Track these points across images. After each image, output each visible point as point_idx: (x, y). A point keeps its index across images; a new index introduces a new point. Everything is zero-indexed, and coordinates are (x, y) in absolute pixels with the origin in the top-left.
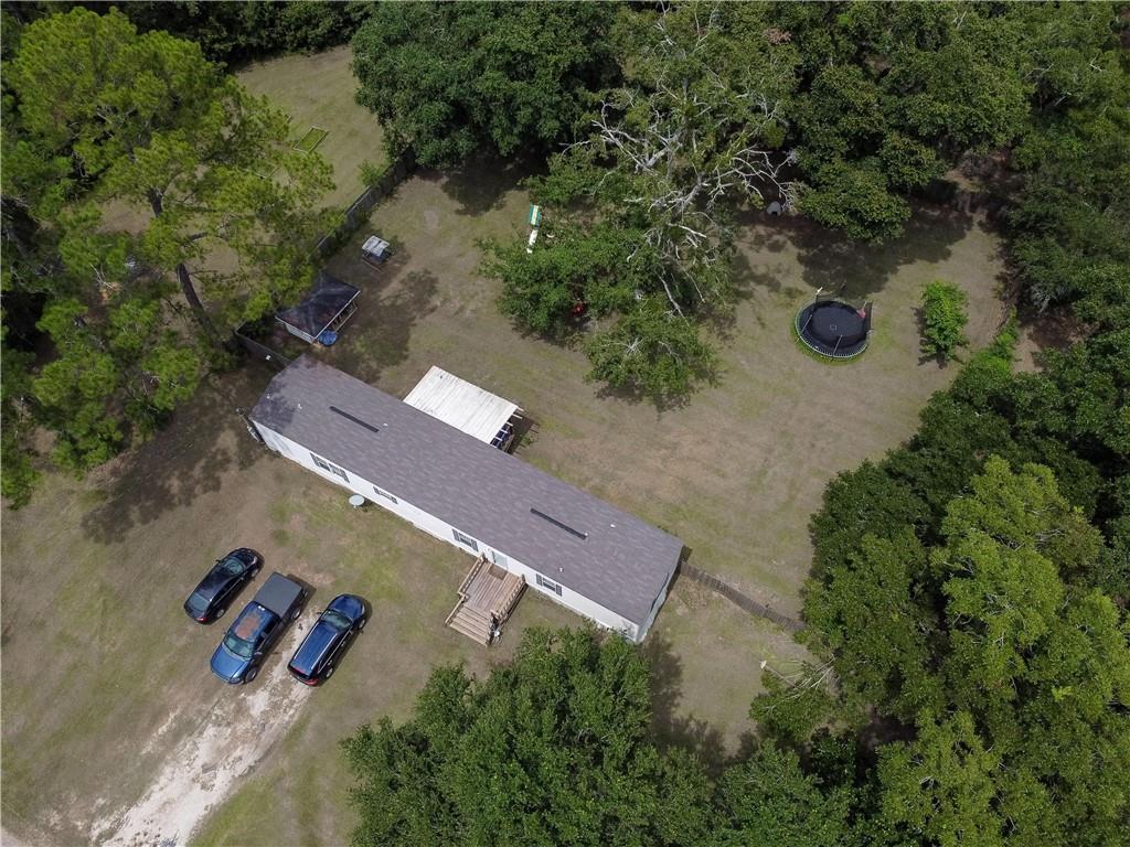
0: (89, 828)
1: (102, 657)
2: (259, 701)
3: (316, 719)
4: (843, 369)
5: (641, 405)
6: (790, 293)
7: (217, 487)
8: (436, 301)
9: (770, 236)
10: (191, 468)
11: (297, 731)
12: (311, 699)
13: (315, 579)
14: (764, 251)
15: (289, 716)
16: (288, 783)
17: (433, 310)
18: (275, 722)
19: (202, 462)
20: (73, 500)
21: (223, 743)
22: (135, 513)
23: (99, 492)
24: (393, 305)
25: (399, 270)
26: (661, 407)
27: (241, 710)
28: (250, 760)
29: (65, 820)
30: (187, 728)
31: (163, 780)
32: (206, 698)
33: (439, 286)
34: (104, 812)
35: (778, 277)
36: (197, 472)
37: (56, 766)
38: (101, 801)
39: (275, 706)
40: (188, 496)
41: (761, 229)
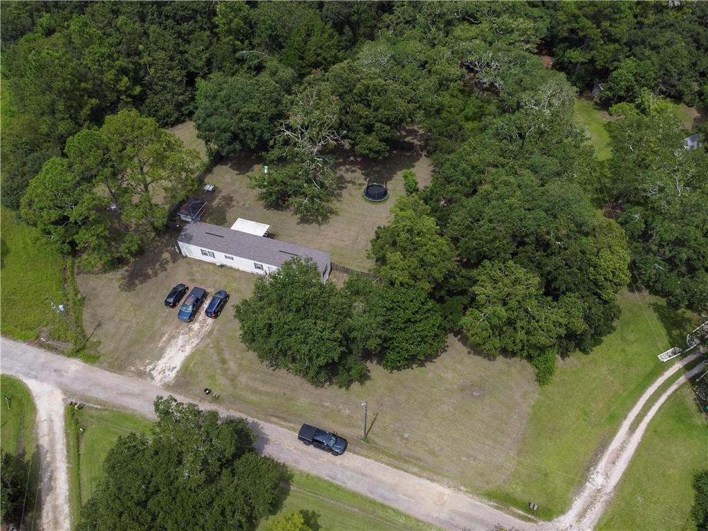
0: (145, 369)
1: (137, 323)
2: (196, 326)
3: (216, 328)
4: (381, 205)
5: (312, 225)
6: (360, 185)
7: (166, 270)
8: (234, 203)
9: (351, 168)
10: (154, 265)
11: (211, 332)
12: (213, 323)
13: (208, 290)
14: (349, 173)
15: (207, 328)
16: (211, 345)
17: (233, 206)
18: (203, 331)
19: (159, 263)
20: (114, 281)
21: (186, 339)
22: (137, 282)
23: (122, 278)
24: (218, 207)
25: (218, 196)
26: (320, 224)
27: (190, 329)
28: (197, 342)
29: (137, 368)
30: (172, 337)
31: (168, 352)
32: (177, 328)
33: (233, 199)
34: (149, 364)
35: (355, 181)
36: (157, 266)
37: (130, 354)
38: (148, 361)
39: (202, 327)
40: (156, 274)
41: (347, 167)
